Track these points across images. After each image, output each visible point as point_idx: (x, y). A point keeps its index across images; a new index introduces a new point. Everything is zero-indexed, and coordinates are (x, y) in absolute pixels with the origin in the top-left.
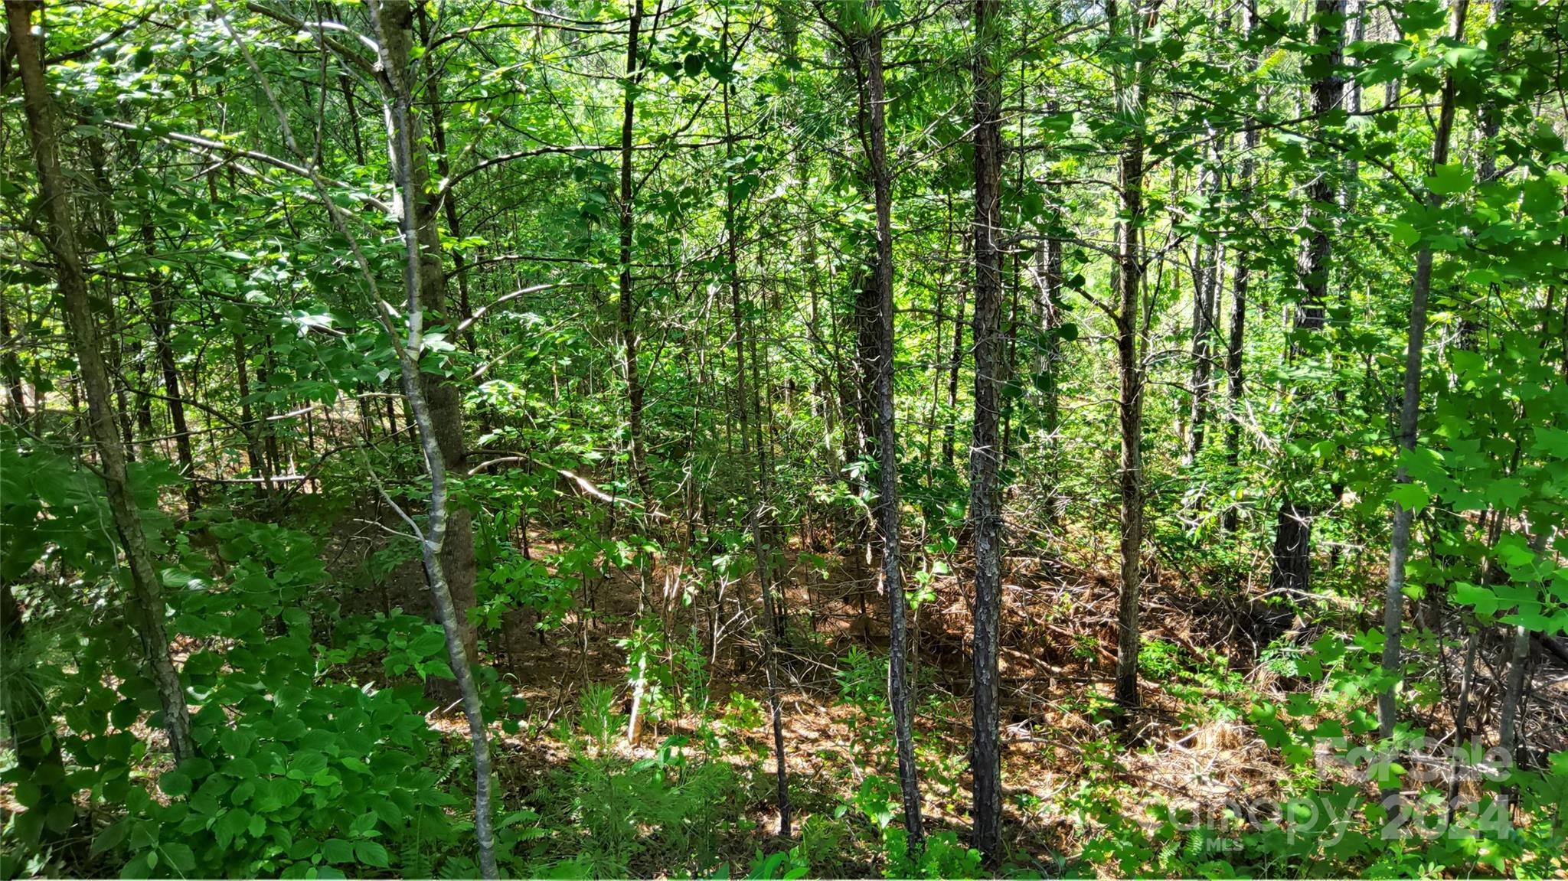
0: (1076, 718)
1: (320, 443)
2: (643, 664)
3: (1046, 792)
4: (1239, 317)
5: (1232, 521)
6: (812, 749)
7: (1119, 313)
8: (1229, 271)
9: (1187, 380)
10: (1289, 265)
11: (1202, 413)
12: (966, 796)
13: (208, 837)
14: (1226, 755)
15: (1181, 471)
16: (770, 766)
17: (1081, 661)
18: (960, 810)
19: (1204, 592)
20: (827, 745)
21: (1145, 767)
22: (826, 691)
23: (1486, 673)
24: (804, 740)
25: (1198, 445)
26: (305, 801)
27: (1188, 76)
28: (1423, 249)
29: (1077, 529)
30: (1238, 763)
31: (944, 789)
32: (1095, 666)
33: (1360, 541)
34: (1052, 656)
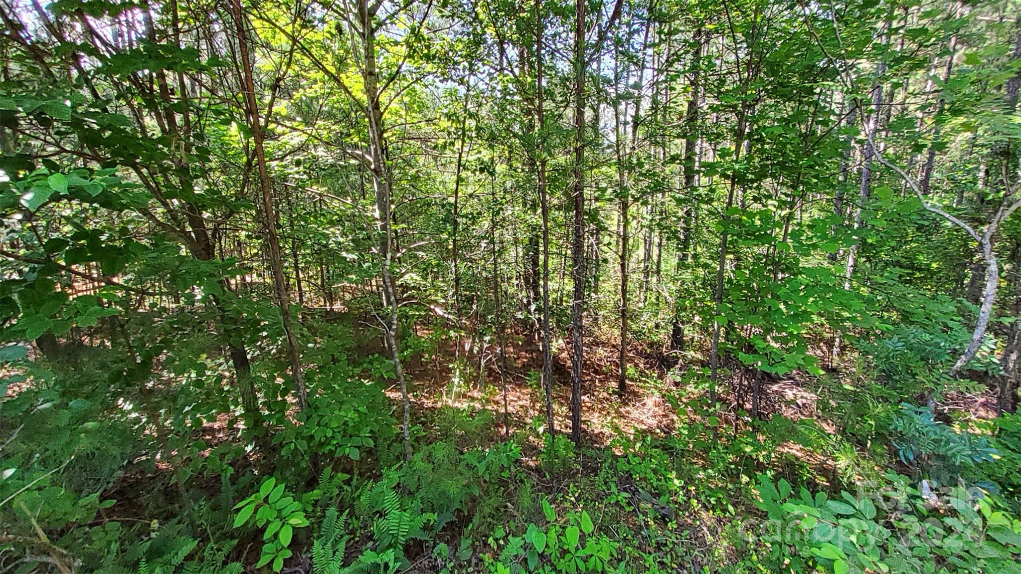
0: (605, 394)
1: (347, 295)
2: (458, 373)
3: (595, 421)
4: (660, 256)
5: (657, 326)
6: (515, 404)
7: (620, 254)
8: (656, 240)
9: (642, 276)
10: (678, 239)
11: (647, 289)
12: (569, 422)
13: (312, 437)
14: (657, 409)
15: (640, 308)
16: (503, 411)
17: (606, 374)
18: (566, 427)
19: (648, 351)
20: (520, 403)
21: (628, 412)
22: (520, 383)
23: (746, 383)
24: (512, 401)
25: (646, 299)
26: (346, 423)
27: (645, 174)
28: (725, 234)
29: (605, 328)
30: (661, 412)
31: (560, 419)
32: (611, 376)
33: (702, 334)
34: (596, 372)
